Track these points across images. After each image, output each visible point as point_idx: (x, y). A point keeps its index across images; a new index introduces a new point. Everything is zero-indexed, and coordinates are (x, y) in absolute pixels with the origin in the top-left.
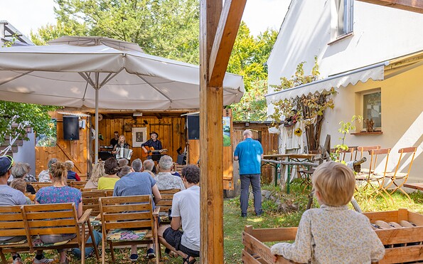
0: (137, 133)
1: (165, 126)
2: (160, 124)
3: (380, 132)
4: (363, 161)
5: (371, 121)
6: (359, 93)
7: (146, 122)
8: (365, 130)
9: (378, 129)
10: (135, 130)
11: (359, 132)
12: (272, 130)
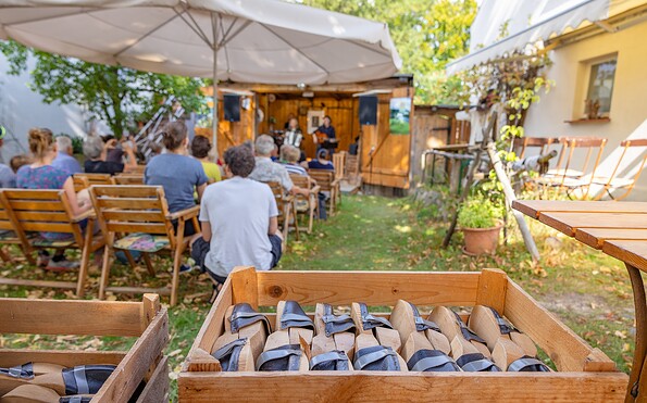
0: (313, 118)
1: (345, 111)
2: (338, 108)
3: (607, 119)
4: (551, 156)
5: (597, 102)
6: (584, 63)
7: (323, 105)
8: (585, 116)
9: (605, 115)
10: (312, 113)
11: (576, 119)
12: (460, 116)
